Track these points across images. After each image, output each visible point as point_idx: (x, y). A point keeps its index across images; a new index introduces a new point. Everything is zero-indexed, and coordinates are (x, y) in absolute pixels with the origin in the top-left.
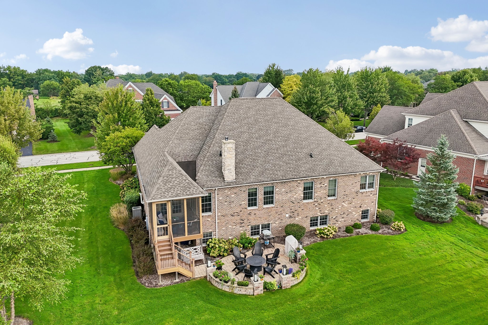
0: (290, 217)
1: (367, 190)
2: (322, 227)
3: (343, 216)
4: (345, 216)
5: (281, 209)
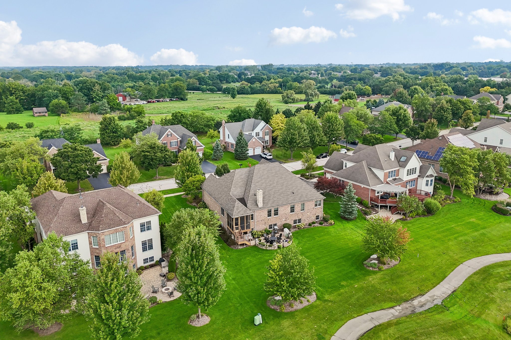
0: (285, 220)
1: (318, 207)
2: (299, 224)
3: (307, 219)
5: (281, 217)
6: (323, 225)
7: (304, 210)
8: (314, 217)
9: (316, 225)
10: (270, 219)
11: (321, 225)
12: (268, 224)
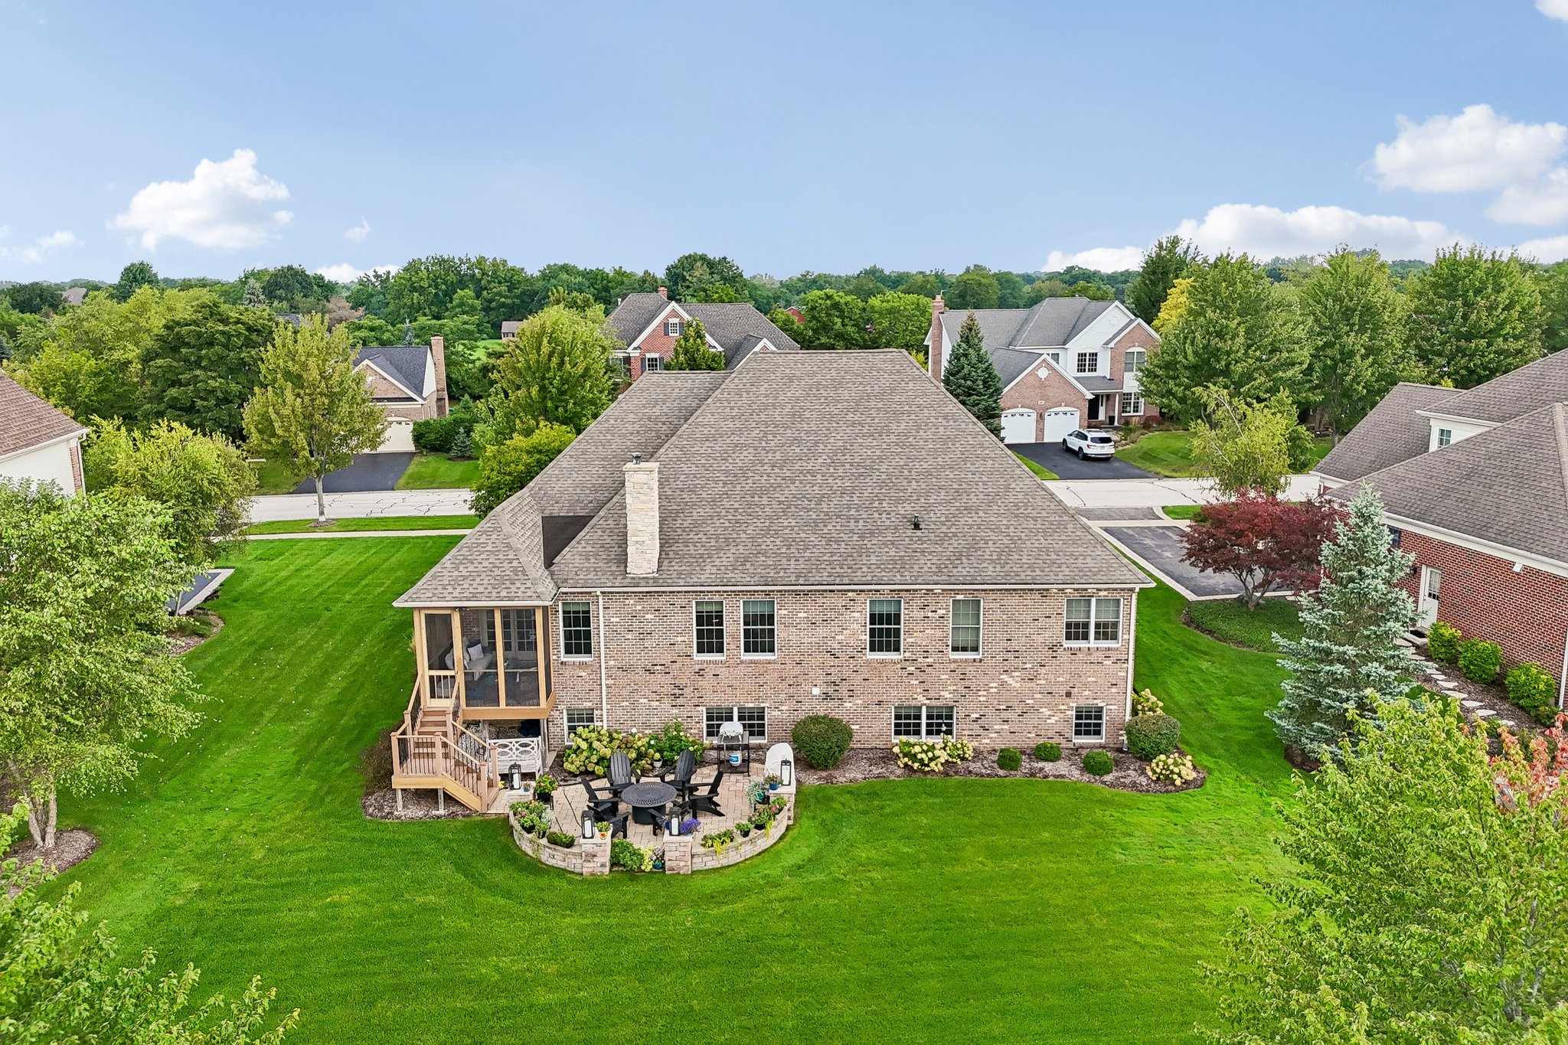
0: (826, 696)
1: (1092, 643)
3: (1005, 715)
4: (1011, 715)
5: (798, 670)
6: (1108, 778)
7: (975, 649)
8: (1062, 712)
9: (1062, 767)
10: (710, 671)
11: (1086, 777)
12: (696, 701)
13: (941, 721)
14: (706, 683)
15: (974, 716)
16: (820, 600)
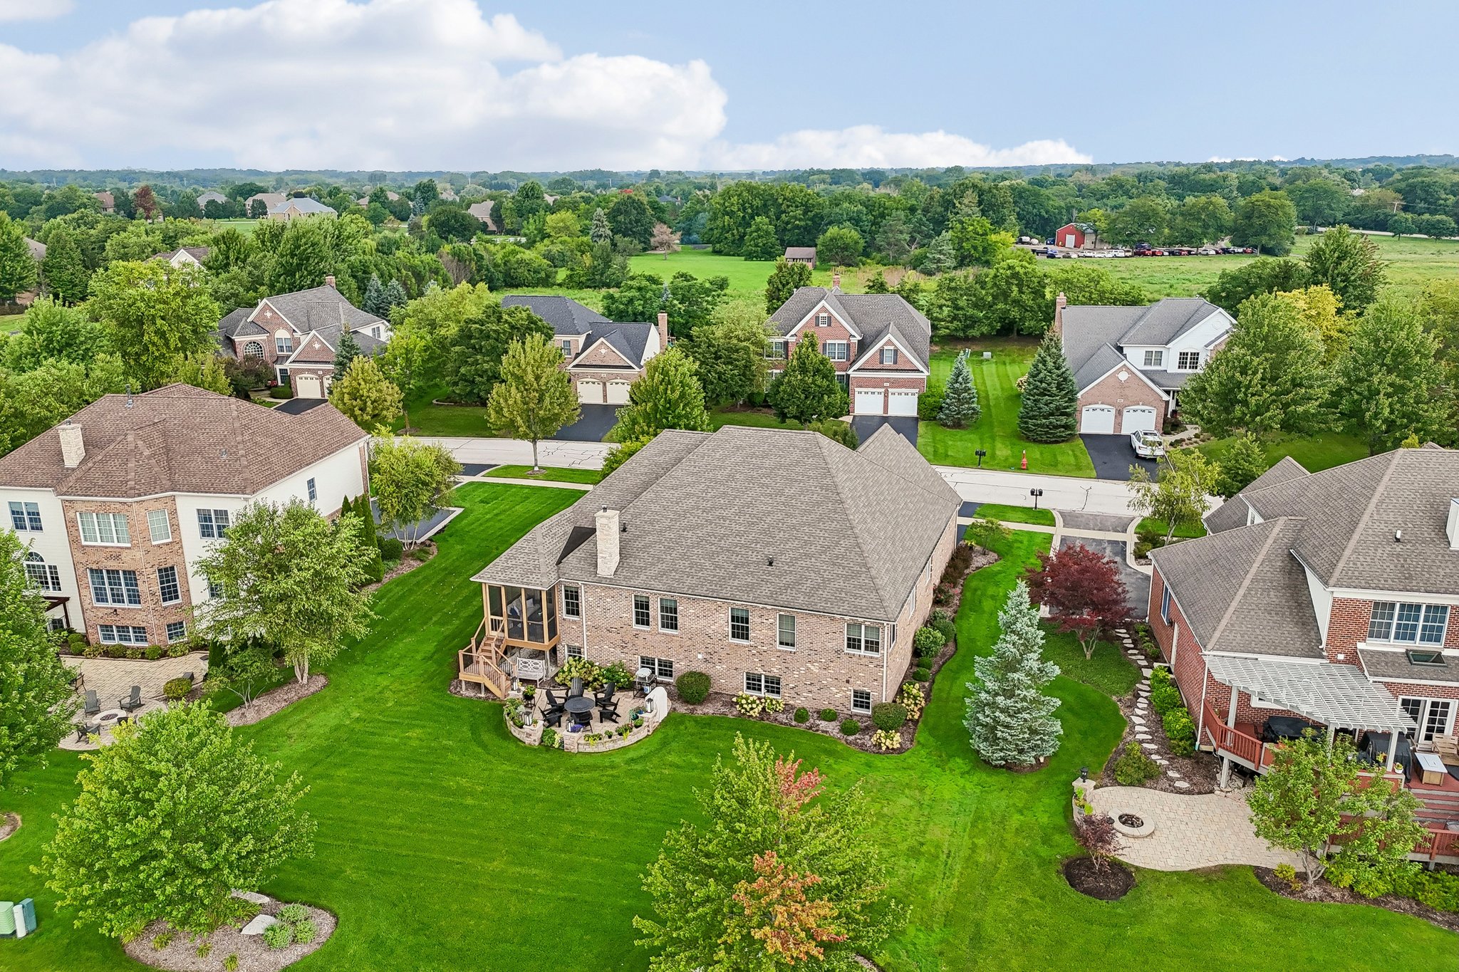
0: (706, 660)
3: (810, 688)
4: (814, 689)
5: (689, 643)
6: (851, 738)
7: (793, 645)
8: (844, 691)
9: (830, 726)
10: (641, 636)
11: (839, 735)
12: (634, 652)
13: (774, 685)
14: (640, 642)
15: (791, 685)
16: (702, 604)
